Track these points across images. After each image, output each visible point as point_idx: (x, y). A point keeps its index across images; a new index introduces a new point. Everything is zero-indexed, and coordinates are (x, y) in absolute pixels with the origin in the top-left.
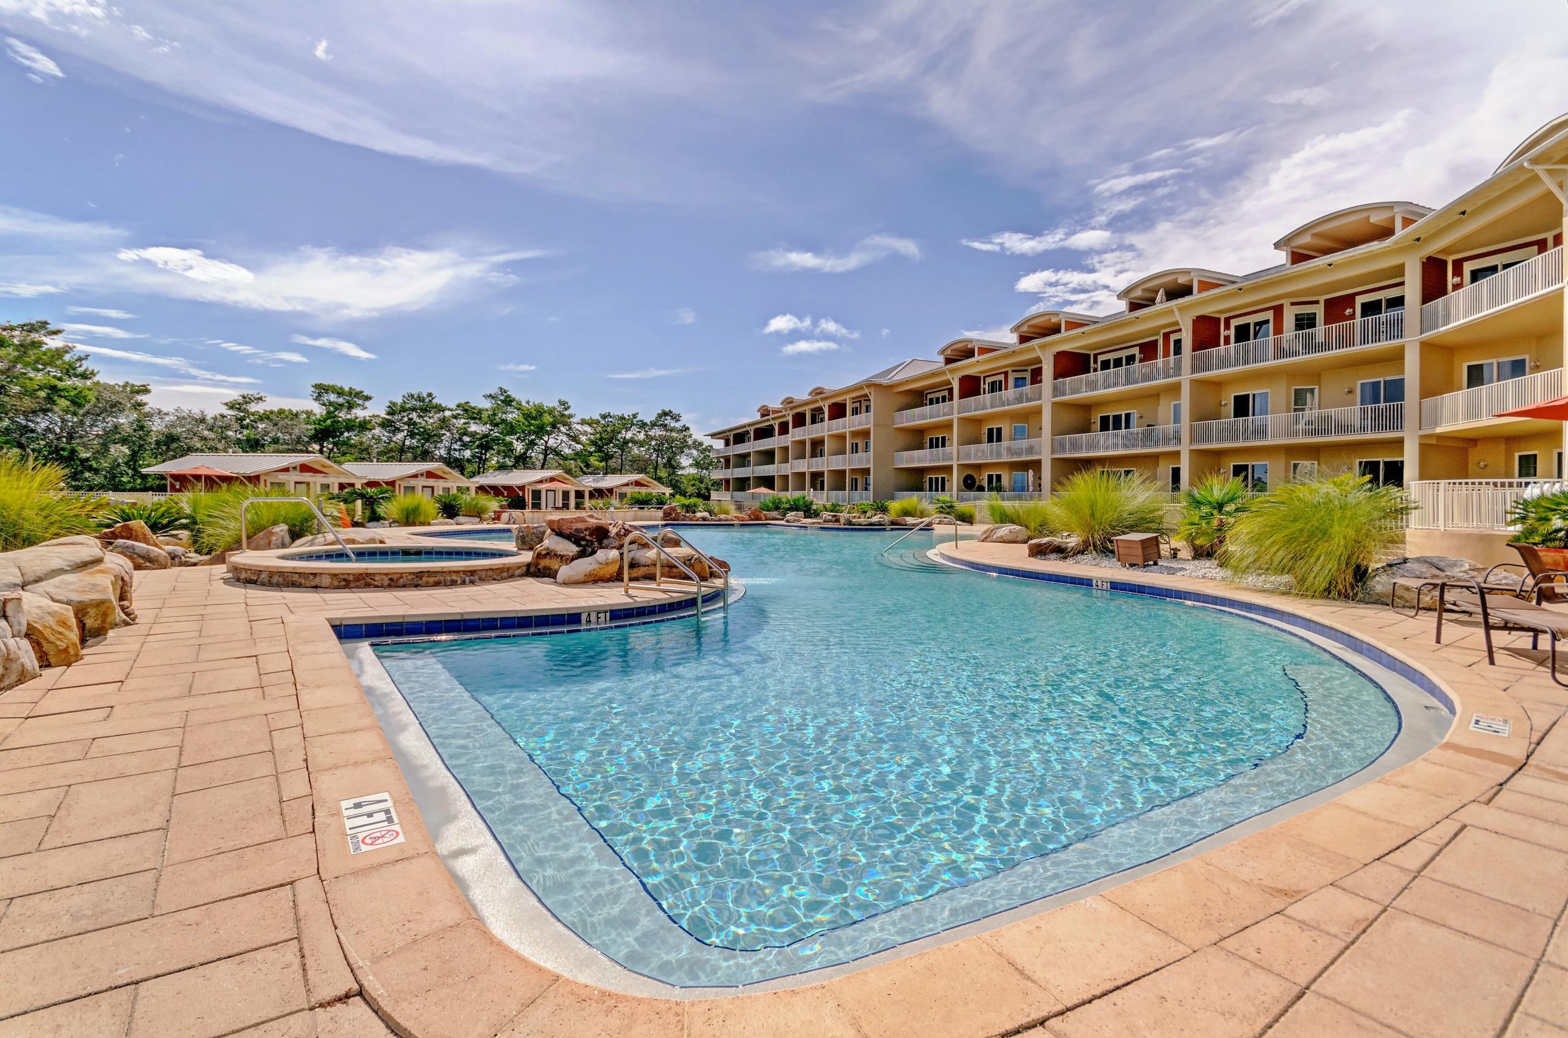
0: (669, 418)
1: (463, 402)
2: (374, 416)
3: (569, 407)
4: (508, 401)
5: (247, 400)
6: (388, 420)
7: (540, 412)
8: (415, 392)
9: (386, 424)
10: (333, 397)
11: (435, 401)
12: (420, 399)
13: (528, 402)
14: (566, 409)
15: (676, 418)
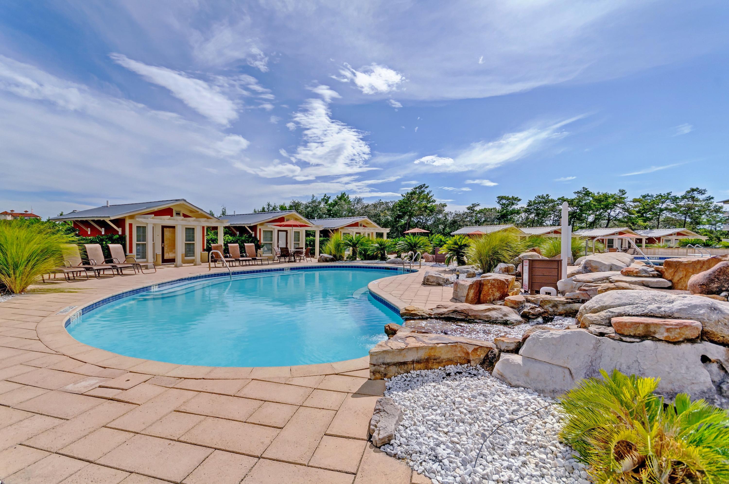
0: (695, 193)
1: (561, 197)
2: (522, 208)
3: (625, 193)
4: (587, 194)
5: (474, 205)
6: (528, 209)
7: (606, 197)
8: (540, 195)
9: (526, 211)
10: (504, 201)
11: (550, 198)
12: (543, 197)
13: (598, 193)
14: (623, 194)
15: (701, 192)
